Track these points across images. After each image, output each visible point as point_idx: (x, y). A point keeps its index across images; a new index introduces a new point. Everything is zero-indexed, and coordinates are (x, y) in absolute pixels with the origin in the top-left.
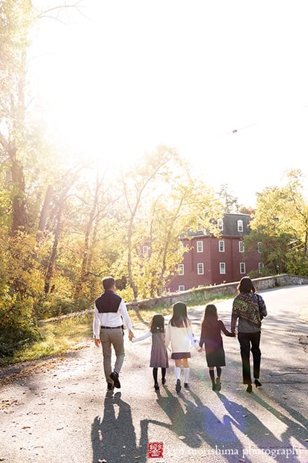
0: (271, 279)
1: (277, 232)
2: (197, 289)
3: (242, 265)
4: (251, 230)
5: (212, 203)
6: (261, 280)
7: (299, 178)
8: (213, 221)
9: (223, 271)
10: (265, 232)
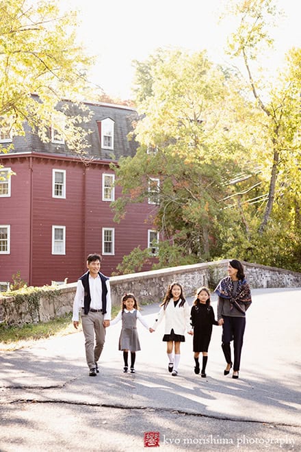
0: (199, 270)
1: (202, 152)
2: (17, 292)
3: (108, 234)
4: (137, 144)
5: (68, 57)
6: (177, 273)
7: (266, 16)
8: (66, 107)
9: (59, 248)
10: (173, 150)
